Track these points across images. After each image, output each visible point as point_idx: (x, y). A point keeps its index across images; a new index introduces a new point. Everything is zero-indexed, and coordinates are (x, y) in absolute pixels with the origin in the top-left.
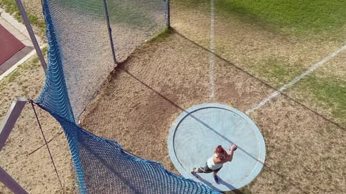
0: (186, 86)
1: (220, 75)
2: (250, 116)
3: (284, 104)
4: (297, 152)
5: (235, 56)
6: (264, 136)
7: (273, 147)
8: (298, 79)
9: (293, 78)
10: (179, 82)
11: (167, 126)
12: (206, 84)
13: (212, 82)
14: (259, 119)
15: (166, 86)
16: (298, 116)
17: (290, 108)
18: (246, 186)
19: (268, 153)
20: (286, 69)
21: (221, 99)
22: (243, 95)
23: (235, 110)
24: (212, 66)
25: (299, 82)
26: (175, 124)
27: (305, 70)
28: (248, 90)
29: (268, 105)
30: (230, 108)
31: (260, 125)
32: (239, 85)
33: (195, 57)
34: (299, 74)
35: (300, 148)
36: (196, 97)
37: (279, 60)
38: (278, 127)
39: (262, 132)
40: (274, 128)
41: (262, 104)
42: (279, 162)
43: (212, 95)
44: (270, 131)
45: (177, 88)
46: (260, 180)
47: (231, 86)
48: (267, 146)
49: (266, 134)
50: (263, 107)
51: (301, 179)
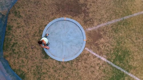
0: (90, 15)
1: (105, 29)
2: (84, 50)
3: (98, 64)
4: (74, 74)
5: (123, 32)
6: (76, 58)
7: (72, 63)
8: (119, 68)
9: (118, 66)
10: (91, 10)
11: (63, 15)
12: (95, 24)
13: (98, 26)
14: (85, 54)
15: (86, 5)
16: (94, 71)
17: (97, 68)
18: (49, 57)
19: (68, 62)
20: (125, 61)
21: (89, 34)
22: (96, 44)
23: (85, 42)
24: (110, 23)
25: (118, 70)
26: (65, 18)
27: (128, 71)
28: (101, 46)
29: (95, 57)
30: (85, 40)
31: (81, 56)
32: (102, 40)
33: (113, 11)
34: (123, 68)
35: (76, 75)
36: (85, 22)
37: (130, 56)
38: (84, 64)
39: (77, 57)
40: (82, 62)
41: (94, 54)
42: (66, 67)
43: (89, 29)
44: (80, 60)
45: (87, 11)
46: (54, 61)
47: (100, 37)
48: (71, 61)
49: (77, 60)
50: (92, 55)
51: (62, 77)
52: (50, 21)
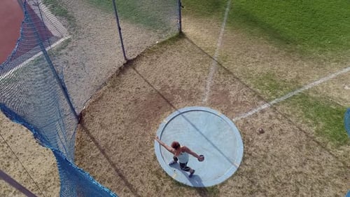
0: (184, 88)
1: (217, 82)
2: (235, 123)
3: (270, 117)
4: (271, 162)
5: (235, 66)
6: (244, 143)
7: (250, 155)
8: (291, 95)
9: (285, 94)
10: (178, 84)
11: (158, 122)
12: (202, 89)
13: (208, 88)
14: (243, 127)
15: (166, 86)
16: (281, 130)
17: (276, 121)
18: (216, 186)
19: (244, 159)
20: (282, 84)
21: (212, 104)
22: (234, 103)
23: (223, 116)
24: (211, 73)
25: (291, 98)
26: (166, 121)
27: (300, 87)
28: (240, 99)
29: (256, 115)
30: (219, 113)
31: (243, 133)
32: (233, 93)
33: (199, 62)
34: (293, 90)
35: (276, 159)
36: (190, 99)
37: (277, 74)
38: (260, 137)
39: (243, 140)
40: (256, 137)
41: (250, 113)
42: (253, 168)
43: (206, 100)
44: (251, 139)
45: (176, 88)
46: (231, 182)
47: (225, 93)
48: (244, 153)
49: (247, 142)
50: (250, 117)
51: (269, 188)
52: (153, 147)
